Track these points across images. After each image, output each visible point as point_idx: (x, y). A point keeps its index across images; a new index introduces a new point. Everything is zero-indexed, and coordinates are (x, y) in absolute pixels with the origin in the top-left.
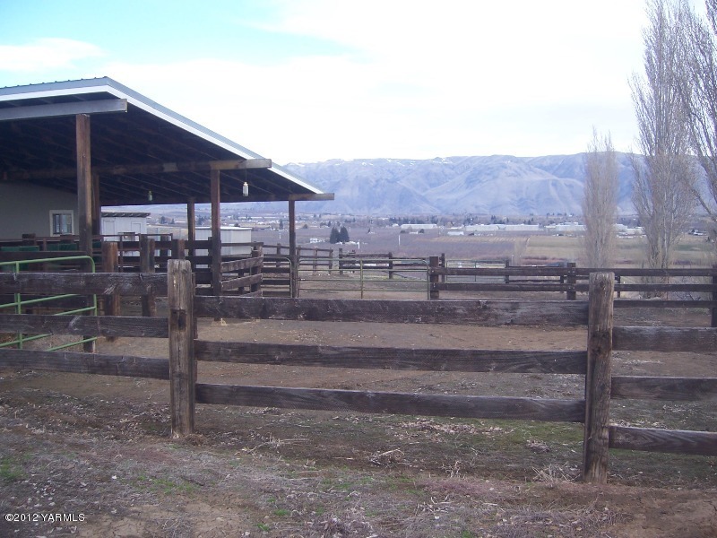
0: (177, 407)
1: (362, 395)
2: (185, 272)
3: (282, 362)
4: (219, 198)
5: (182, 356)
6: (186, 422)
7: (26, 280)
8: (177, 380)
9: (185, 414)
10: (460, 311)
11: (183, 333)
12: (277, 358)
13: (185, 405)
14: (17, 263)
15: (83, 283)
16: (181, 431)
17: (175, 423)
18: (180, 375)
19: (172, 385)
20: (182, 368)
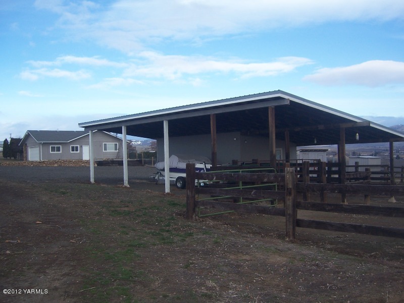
0: (288, 228)
1: (360, 226)
2: (291, 173)
3: (329, 211)
4: (344, 141)
5: (290, 207)
6: (291, 233)
7: (236, 176)
8: (288, 217)
9: (291, 231)
10: (401, 190)
11: (291, 198)
12: (327, 209)
13: (291, 227)
14: (241, 170)
15: (256, 177)
16: (289, 238)
17: (287, 235)
18: (289, 215)
19: (286, 218)
20: (290, 211)
